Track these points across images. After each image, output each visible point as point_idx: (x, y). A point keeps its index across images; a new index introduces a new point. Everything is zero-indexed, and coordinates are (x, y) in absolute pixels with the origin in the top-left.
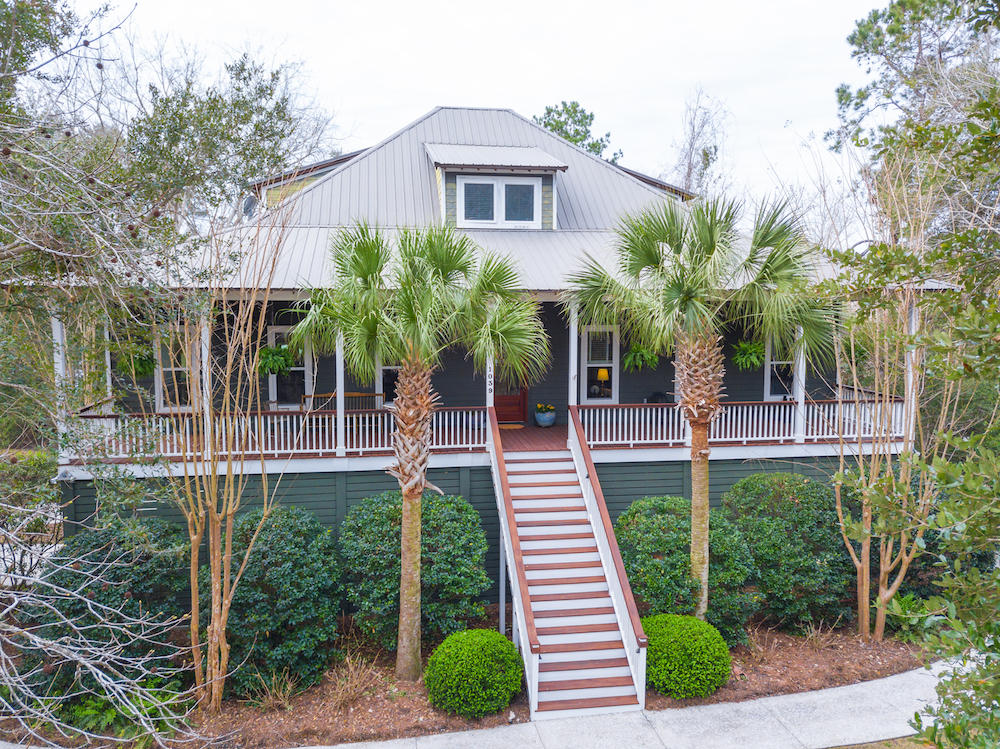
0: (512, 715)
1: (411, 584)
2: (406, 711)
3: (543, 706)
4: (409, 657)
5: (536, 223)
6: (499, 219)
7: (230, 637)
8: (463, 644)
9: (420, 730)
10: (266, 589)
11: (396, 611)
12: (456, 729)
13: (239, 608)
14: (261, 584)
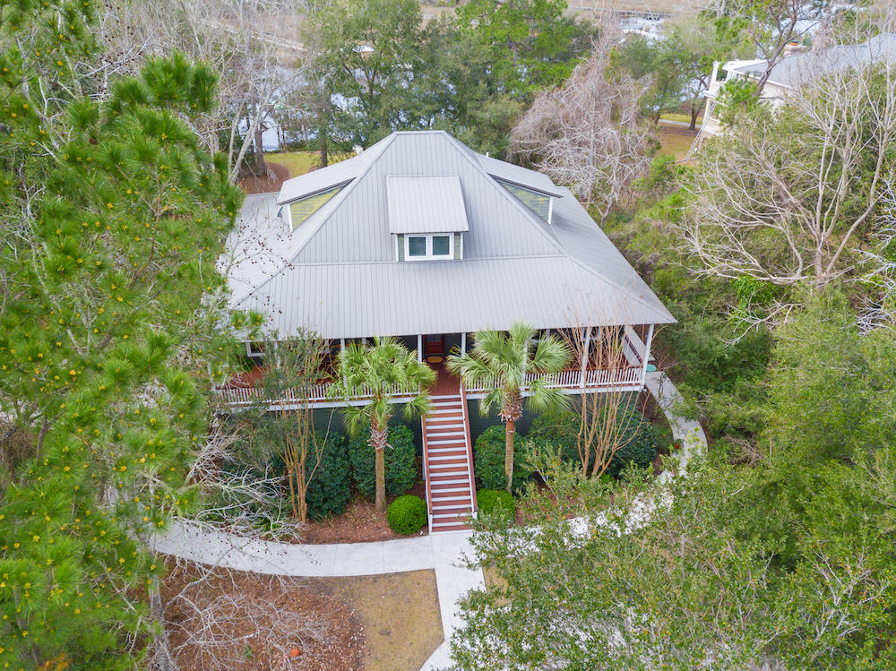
0: (422, 533)
1: (381, 481)
2: (380, 528)
3: (434, 529)
4: (380, 504)
5: (450, 256)
6: (429, 255)
7: (307, 501)
8: (403, 504)
9: (385, 539)
10: (319, 482)
11: (374, 488)
12: (399, 538)
13: (309, 490)
14: (317, 481)
